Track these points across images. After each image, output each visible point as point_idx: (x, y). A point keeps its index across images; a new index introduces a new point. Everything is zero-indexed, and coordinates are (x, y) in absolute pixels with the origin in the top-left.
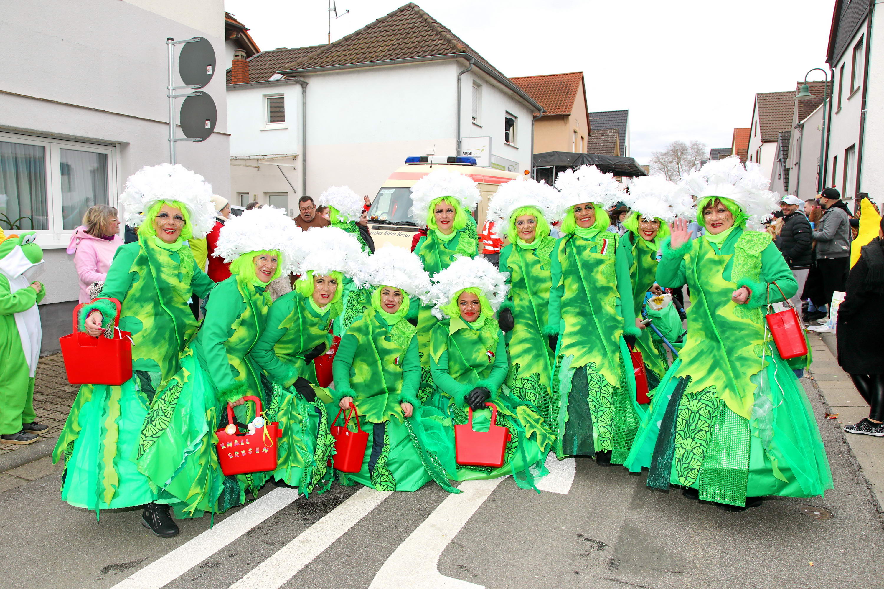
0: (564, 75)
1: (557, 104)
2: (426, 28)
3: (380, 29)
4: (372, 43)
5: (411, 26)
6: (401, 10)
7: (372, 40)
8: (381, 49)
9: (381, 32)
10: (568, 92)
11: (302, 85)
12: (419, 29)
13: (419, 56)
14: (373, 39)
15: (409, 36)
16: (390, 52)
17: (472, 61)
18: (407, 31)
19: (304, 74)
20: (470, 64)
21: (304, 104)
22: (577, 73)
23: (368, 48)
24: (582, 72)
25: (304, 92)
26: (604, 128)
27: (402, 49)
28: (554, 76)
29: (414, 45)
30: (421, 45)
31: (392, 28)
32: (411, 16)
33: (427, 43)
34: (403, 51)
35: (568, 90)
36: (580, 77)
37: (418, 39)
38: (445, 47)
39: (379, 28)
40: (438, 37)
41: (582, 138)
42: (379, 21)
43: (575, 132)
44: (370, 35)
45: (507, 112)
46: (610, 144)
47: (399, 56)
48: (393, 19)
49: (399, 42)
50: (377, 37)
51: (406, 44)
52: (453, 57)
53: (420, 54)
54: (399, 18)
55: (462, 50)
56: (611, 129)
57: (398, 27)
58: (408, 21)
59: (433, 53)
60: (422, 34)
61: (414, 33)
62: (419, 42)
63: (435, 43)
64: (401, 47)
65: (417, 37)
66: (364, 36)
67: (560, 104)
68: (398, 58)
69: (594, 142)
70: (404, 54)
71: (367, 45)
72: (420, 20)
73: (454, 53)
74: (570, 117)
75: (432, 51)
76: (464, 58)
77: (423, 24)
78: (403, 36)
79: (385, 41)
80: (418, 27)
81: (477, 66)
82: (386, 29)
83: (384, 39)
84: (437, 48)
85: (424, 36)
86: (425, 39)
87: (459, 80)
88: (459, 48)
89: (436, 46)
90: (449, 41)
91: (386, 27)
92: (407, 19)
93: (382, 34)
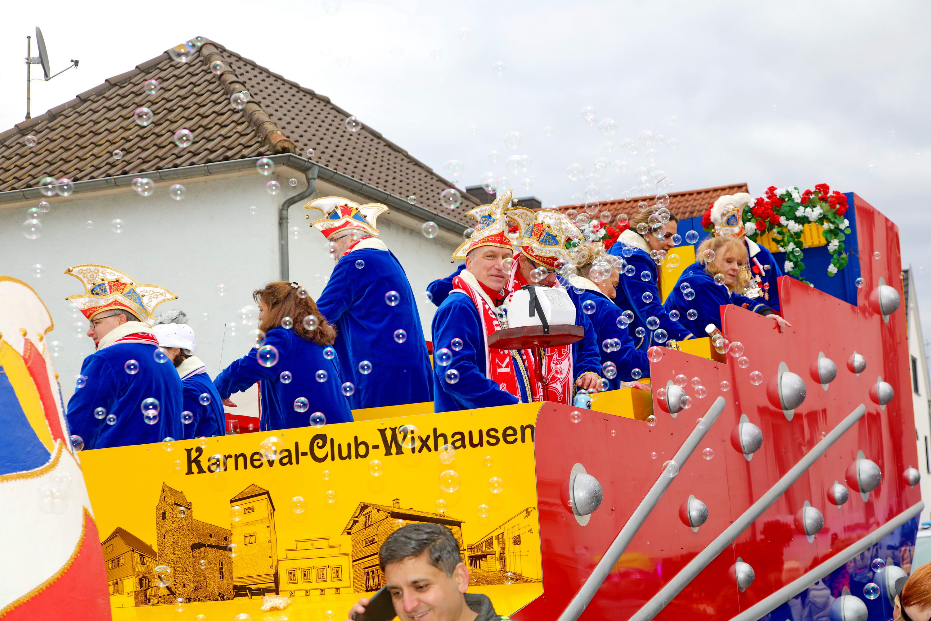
2: (214, 97)
3: (108, 104)
4: (81, 136)
5: (182, 92)
6: (171, 56)
8: (96, 151)
9: (110, 109)
12: (199, 100)
13: (176, 166)
14: (85, 128)
15: (171, 116)
16: (111, 160)
17: (315, 172)
18: (168, 105)
20: (308, 180)
23: (66, 150)
27: (144, 150)
31: (137, 99)
32: (191, 70)
33: (207, 134)
34: (144, 155)
37: (189, 125)
38: (244, 140)
39: (108, 100)
40: (236, 117)
42: (111, 84)
44: (80, 119)
47: (127, 168)
48: (147, 77)
49: (141, 132)
50: (96, 123)
51: (159, 136)
52: (258, 164)
53: (178, 161)
54: (162, 74)
55: (279, 148)
57: (152, 97)
58: (179, 82)
59: (212, 157)
60: (201, 111)
61: (186, 108)
63: (223, 131)
64: (142, 144)
65: (189, 119)
66: (65, 122)
70: (145, 162)
71: (65, 144)
72: (209, 77)
73: (260, 154)
75: (212, 152)
76: (288, 166)
77: (211, 87)
79: (110, 132)
80: (199, 96)
81: (337, 185)
82: (122, 102)
83: (110, 126)
84: (226, 143)
85: (203, 117)
86: (205, 122)
87: (283, 221)
88: (274, 142)
89: (226, 138)
90: (258, 126)
91: (123, 97)
92: (178, 77)
93: (109, 115)
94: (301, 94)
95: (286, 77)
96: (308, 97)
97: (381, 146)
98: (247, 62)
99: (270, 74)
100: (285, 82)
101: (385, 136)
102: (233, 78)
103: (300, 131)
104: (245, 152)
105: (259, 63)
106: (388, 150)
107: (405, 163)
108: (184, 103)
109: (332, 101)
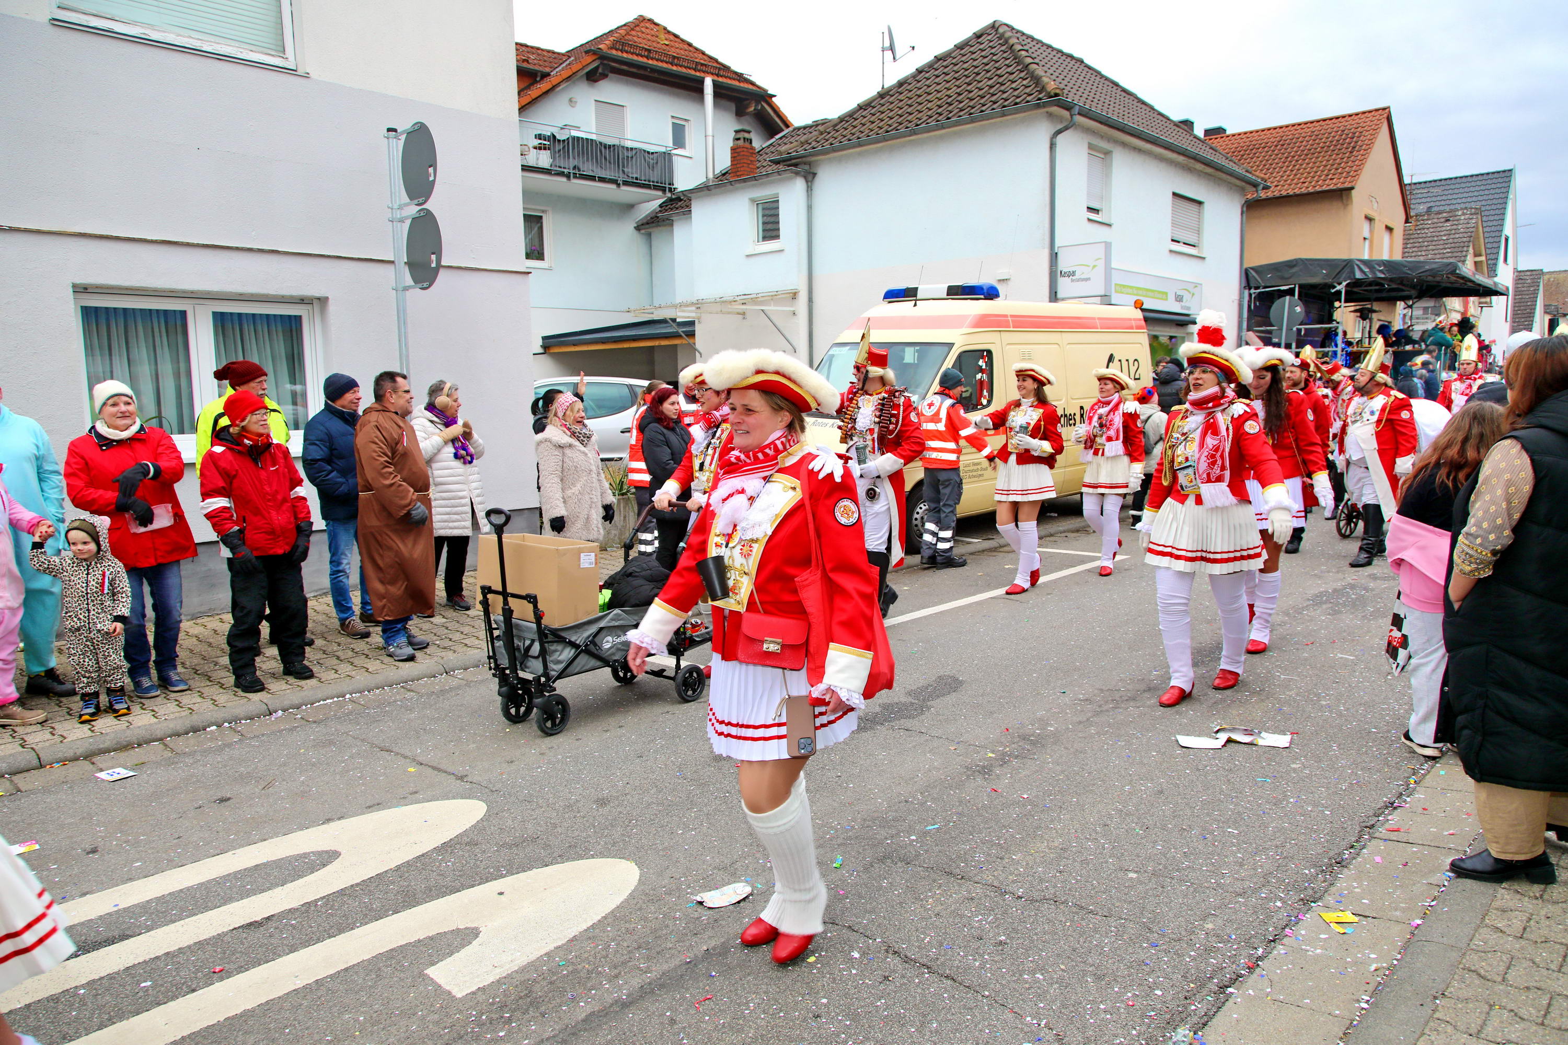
0: (1350, 116)
1: (1330, 170)
2: (1007, 62)
3: (936, 73)
4: (920, 96)
5: (985, 61)
6: (978, 36)
7: (918, 93)
8: (929, 105)
9: (937, 77)
10: (1354, 148)
11: (805, 177)
12: (997, 65)
13: (982, 111)
14: (922, 90)
15: (978, 78)
16: (939, 111)
17: (1076, 109)
18: (976, 70)
19: (808, 159)
20: (1071, 116)
21: (810, 208)
22: (1377, 110)
23: (910, 106)
24: (1389, 108)
25: (809, 189)
26: (1452, 207)
27: (961, 102)
28: (1331, 119)
29: (981, 93)
30: (991, 91)
31: (955, 68)
32: (991, 44)
33: (1003, 88)
34: (961, 106)
35: (1356, 142)
36: (1385, 114)
37: (990, 83)
38: (1028, 90)
39: (936, 70)
40: (1022, 75)
41: (1389, 229)
42: (938, 59)
43: (1369, 219)
44: (918, 85)
45: (1175, 194)
47: (951, 115)
48: (962, 52)
49: (958, 91)
50: (929, 87)
51: (970, 92)
52: (1038, 106)
53: (984, 108)
54: (972, 49)
55: (1052, 94)
56: (1466, 208)
57: (965, 66)
58: (983, 54)
59: (1006, 103)
60: (999, 72)
61: (988, 71)
62: (991, 87)
63: (1014, 86)
64: (960, 98)
65: (990, 79)
66: (909, 87)
67: (1337, 169)
68: (949, 118)
69: (1429, 235)
70: (961, 110)
71: (909, 103)
72: (1003, 48)
73: (1039, 99)
74: (1353, 192)
75: (1006, 100)
76: (1059, 106)
77: (1005, 55)
78: (968, 80)
79: (939, 92)
80: (997, 62)
81: (1090, 118)
82: (945, 70)
83: (938, 88)
84: (1016, 93)
85: (1000, 76)
86: (1001, 80)
87: (1052, 146)
88: (1049, 90)
89: (1015, 90)
90: (1037, 80)
91: (946, 67)
92: (982, 50)
93: (937, 80)
94: (1064, 58)
95: (1054, 46)
96: (1069, 60)
97: (1119, 92)
98: (1029, 37)
99: (1043, 44)
100: (1053, 49)
101: (1121, 84)
102: (1019, 47)
103: (1065, 82)
104: (1029, 98)
105: (1036, 37)
106: (1123, 94)
107: (1135, 103)
108: (987, 68)
109: (1085, 61)
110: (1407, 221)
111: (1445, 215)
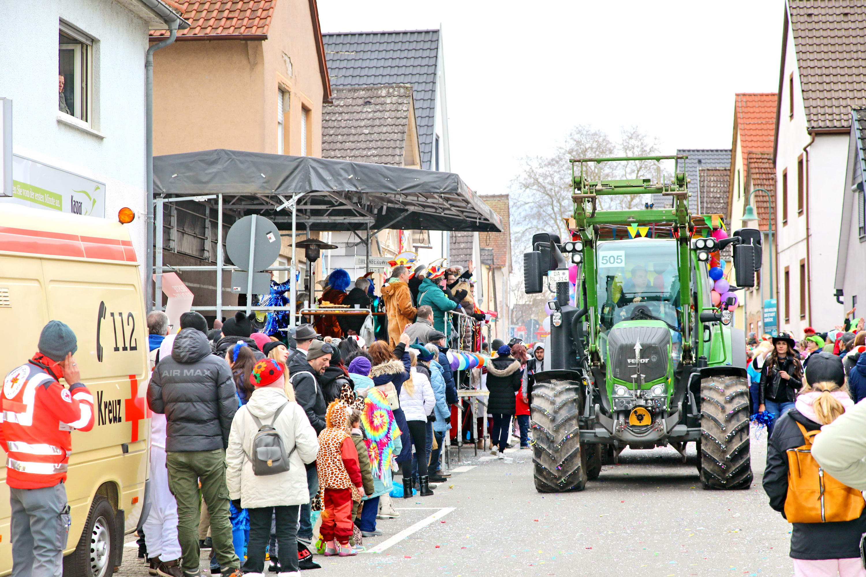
26: (369, 81)
41: (306, 110)
43: (283, 91)
45: (63, 22)
46: (389, 129)
56: (389, 86)
69: (343, 123)
74: (265, 44)
110: (326, 100)
111: (362, 93)
